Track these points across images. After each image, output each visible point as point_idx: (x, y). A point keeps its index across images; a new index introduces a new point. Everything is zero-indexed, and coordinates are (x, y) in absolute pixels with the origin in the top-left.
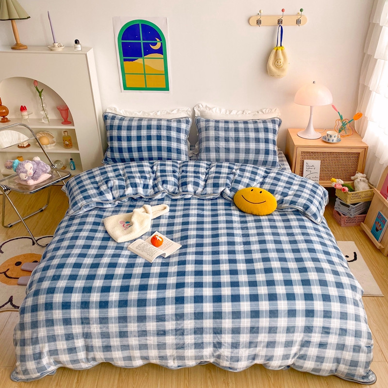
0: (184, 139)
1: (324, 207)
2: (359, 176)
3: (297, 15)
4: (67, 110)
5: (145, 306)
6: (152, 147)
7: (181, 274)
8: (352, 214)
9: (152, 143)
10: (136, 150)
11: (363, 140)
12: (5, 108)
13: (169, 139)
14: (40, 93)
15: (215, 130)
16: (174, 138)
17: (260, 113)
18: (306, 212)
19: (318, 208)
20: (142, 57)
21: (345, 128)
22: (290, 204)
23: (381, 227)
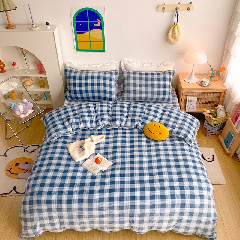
0: (114, 85)
1: (196, 134)
2: (220, 107)
3: (188, 5)
4: (41, 65)
5: (93, 202)
6: (95, 91)
7: (113, 183)
8: (214, 131)
9: (95, 88)
10: (85, 92)
11: (224, 84)
12: (3, 63)
13: (105, 85)
14: (25, 55)
15: (134, 79)
16: (108, 84)
17: (162, 65)
18: (186, 139)
19: (192, 136)
20: (88, 31)
21: (214, 76)
22: (176, 134)
23: (230, 141)
